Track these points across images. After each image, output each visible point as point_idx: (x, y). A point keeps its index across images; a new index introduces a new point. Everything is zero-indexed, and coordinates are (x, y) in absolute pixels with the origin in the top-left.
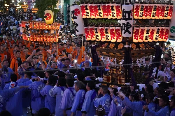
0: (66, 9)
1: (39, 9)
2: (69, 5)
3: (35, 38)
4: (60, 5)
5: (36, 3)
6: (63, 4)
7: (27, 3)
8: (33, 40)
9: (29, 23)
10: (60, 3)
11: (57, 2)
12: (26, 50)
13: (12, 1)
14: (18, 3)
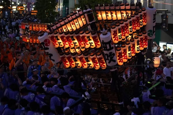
0: (65, 12)
1: (38, 12)
2: (68, 7)
3: (34, 40)
4: (59, 8)
5: (35, 6)
6: (62, 7)
7: (26, 5)
8: (33, 42)
9: (29, 25)
10: (59, 6)
11: (57, 4)
12: (26, 51)
13: (12, 3)
14: (17, 5)
